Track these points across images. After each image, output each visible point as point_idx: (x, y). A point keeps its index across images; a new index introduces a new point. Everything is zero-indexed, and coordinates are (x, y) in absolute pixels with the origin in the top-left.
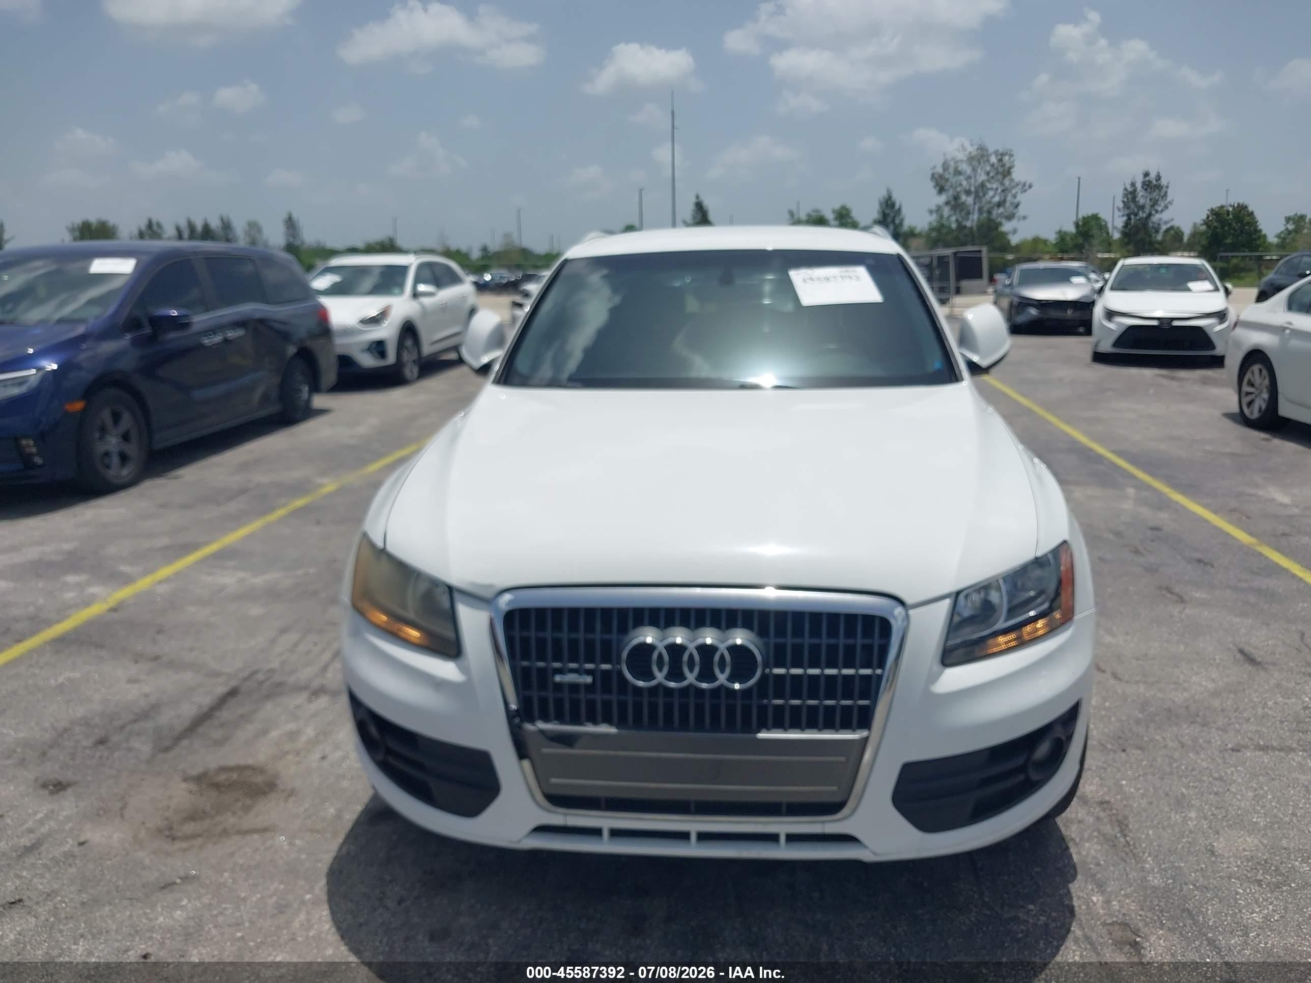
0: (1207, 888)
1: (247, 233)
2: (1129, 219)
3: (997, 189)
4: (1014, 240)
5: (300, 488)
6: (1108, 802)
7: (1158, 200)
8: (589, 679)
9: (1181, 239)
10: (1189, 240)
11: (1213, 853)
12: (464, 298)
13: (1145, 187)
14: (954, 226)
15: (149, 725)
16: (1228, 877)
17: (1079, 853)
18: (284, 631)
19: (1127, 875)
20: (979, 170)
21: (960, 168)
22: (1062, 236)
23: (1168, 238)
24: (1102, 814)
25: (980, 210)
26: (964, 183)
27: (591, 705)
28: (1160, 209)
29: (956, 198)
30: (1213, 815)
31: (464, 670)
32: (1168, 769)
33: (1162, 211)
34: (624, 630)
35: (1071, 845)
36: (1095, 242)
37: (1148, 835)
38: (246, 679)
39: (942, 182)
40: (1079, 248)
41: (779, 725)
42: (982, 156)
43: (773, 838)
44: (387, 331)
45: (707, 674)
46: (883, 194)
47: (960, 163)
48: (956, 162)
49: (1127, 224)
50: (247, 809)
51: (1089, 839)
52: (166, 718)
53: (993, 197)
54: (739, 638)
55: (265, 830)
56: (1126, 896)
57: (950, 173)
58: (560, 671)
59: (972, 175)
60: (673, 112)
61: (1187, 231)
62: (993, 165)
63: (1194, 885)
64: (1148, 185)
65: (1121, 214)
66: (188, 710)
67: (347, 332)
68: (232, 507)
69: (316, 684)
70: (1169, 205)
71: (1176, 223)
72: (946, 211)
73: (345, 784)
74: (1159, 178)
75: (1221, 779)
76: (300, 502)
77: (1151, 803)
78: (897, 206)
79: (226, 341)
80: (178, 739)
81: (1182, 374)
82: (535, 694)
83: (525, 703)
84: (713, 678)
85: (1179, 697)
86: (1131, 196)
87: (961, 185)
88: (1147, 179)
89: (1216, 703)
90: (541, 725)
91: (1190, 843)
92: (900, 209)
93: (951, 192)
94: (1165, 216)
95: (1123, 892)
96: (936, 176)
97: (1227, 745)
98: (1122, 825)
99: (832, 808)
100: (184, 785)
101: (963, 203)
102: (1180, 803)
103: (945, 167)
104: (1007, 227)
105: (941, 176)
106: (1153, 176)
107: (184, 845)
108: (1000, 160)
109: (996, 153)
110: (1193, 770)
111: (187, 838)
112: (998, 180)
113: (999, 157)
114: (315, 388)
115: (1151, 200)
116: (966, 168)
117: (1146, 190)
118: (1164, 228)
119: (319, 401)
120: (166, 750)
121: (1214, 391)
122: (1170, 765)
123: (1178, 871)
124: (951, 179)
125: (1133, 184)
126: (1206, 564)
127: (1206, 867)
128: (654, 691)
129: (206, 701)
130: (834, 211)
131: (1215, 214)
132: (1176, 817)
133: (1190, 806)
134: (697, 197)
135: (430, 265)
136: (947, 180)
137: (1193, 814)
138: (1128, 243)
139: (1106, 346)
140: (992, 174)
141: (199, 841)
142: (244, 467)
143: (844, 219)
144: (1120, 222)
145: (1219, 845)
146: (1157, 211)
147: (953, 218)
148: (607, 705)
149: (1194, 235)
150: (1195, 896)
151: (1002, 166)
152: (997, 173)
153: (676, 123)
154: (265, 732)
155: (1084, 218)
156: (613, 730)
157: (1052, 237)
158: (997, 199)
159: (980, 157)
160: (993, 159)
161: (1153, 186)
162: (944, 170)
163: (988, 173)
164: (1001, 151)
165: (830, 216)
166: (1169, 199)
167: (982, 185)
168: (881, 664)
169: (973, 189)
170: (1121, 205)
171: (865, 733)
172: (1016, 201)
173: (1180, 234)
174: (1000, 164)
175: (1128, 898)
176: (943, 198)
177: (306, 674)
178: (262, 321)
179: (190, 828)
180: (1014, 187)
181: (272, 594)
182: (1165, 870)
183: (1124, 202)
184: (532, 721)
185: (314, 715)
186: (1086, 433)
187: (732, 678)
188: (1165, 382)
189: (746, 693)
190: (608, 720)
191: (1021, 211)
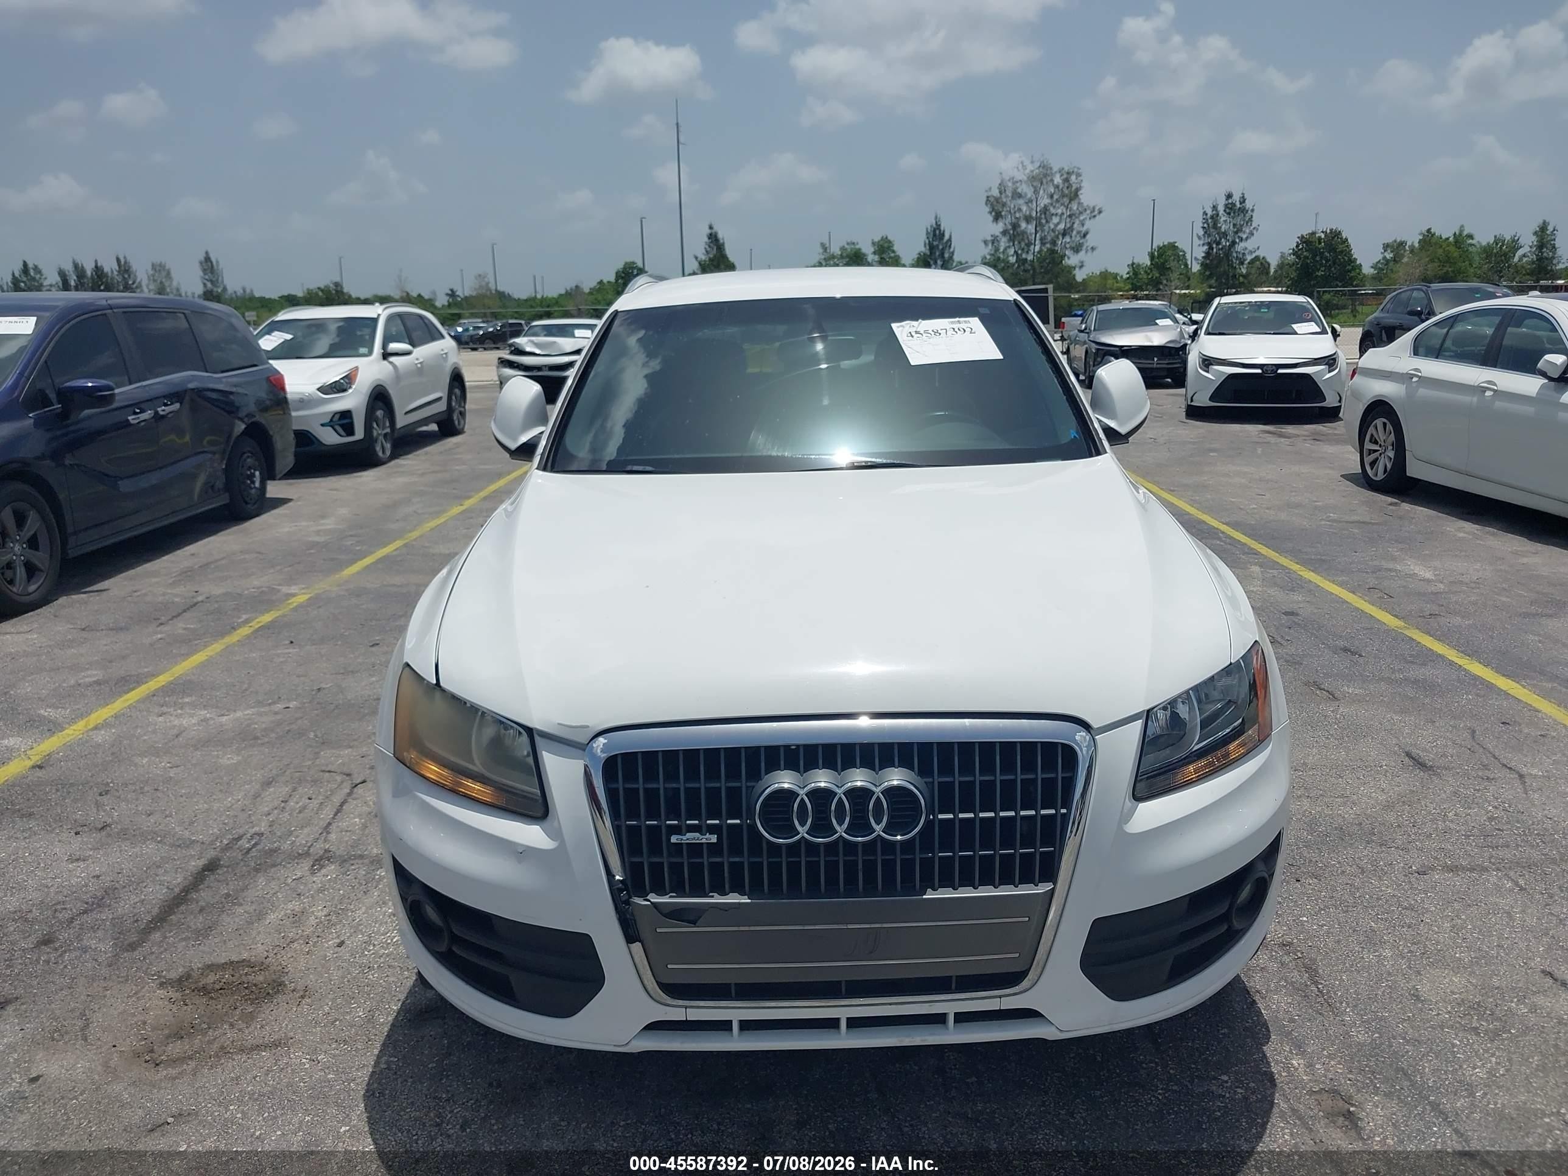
0: (1419, 1043)
1: (152, 279)
2: (1211, 248)
3: (1063, 214)
4: (1080, 276)
5: (263, 600)
6: (1290, 944)
7: (1242, 226)
8: (714, 839)
9: (1268, 273)
10: (1276, 271)
11: (1418, 998)
12: (444, 357)
13: (1228, 211)
14: (1013, 260)
15: (106, 915)
16: (1440, 1026)
17: (1268, 1007)
18: (268, 783)
19: (1326, 1030)
20: (1041, 192)
21: (1019, 190)
22: (1135, 268)
23: (1253, 271)
24: (1286, 959)
25: (1043, 241)
26: (1024, 208)
27: (716, 869)
28: (1244, 236)
29: (1015, 226)
30: (1410, 951)
31: (555, 834)
32: (1351, 901)
33: (1247, 239)
34: (755, 775)
35: (1257, 998)
36: (1174, 276)
37: (1342, 980)
38: (227, 848)
39: (999, 207)
40: (1156, 284)
41: (947, 882)
42: (1045, 175)
43: (939, 1019)
44: (353, 401)
45: (860, 825)
46: (929, 222)
47: (1018, 184)
48: (1015, 183)
49: (1208, 254)
50: (249, 1018)
51: (1276, 992)
52: (126, 905)
53: (1058, 224)
54: (896, 777)
55: (276, 1044)
56: (1330, 1057)
57: (1007, 196)
58: (676, 830)
59: (1034, 197)
60: (677, 124)
61: (1274, 262)
62: (1057, 187)
63: (1404, 1038)
64: (1231, 209)
65: (1201, 242)
66: (155, 894)
67: (305, 402)
68: (179, 627)
69: (318, 848)
70: (1255, 232)
71: (1261, 253)
72: (1003, 242)
73: (373, 976)
74: (1243, 200)
75: (1411, 908)
76: (267, 618)
77: (1339, 942)
78: (947, 237)
79: (158, 417)
80: (146, 932)
81: (1290, 429)
82: (645, 860)
83: (633, 870)
84: (869, 830)
85: (1349, 813)
86: (1211, 223)
87: (1020, 210)
88: (1230, 201)
89: (1391, 817)
90: (654, 898)
91: (1390, 987)
92: (950, 240)
93: (1009, 220)
94: (1249, 245)
95: (1325, 1053)
96: (992, 199)
97: (1411, 867)
98: (1311, 969)
99: (1011, 979)
100: (161, 992)
101: (1024, 233)
102: (1371, 940)
103: (1002, 189)
104: (1072, 260)
105: (997, 200)
106: (1236, 198)
107: (172, 1072)
108: (1066, 180)
109: (1061, 171)
110: (1378, 899)
111: (174, 1062)
112: (1062, 204)
113: (1065, 176)
114: (270, 474)
115: (1234, 225)
116: (1027, 190)
117: (1229, 214)
118: (1249, 258)
119: (274, 489)
120: (132, 947)
121: (1329, 449)
122: (1352, 894)
123: (1383, 1023)
124: (1009, 203)
125: (1215, 208)
126: (1353, 653)
127: (1413, 1016)
128: (793, 849)
129: (179, 880)
130: (873, 243)
131: (1304, 242)
132: (1370, 957)
133: (1382, 943)
134: (711, 228)
135: (400, 316)
136: (1004, 205)
137: (1388, 953)
138: (1210, 277)
139: (1203, 400)
140: (1055, 197)
141: (192, 1064)
142: (187, 575)
143: (886, 255)
144: (1200, 252)
145: (1424, 988)
146: (1241, 240)
147: (1011, 251)
148: (737, 868)
149: (1281, 266)
150: (1407, 1052)
151: (1068, 188)
152: (1063, 196)
153: (682, 139)
154: (260, 916)
155: (1159, 248)
156: (745, 900)
157: (1124, 271)
158: (1062, 226)
159: (1043, 175)
160: (1058, 180)
161: (1237, 209)
162: (1001, 193)
163: (1052, 196)
164: (1066, 169)
165: (868, 250)
166: (1254, 225)
167: (1045, 210)
168: (1067, 802)
169: (1034, 214)
170: (1201, 232)
171: (1049, 886)
172: (1084, 229)
173: (1267, 266)
174: (1066, 185)
175: (1333, 1059)
176: (999, 227)
177: (303, 837)
178: (199, 392)
179: (176, 1048)
180: (1081, 213)
181: (247, 737)
182: (1368, 1022)
183: (1204, 228)
184: (644, 895)
185: (321, 890)
186: (1192, 502)
187: (890, 829)
188: (1272, 439)
189: (907, 845)
190: (738, 888)
191: (1090, 241)
